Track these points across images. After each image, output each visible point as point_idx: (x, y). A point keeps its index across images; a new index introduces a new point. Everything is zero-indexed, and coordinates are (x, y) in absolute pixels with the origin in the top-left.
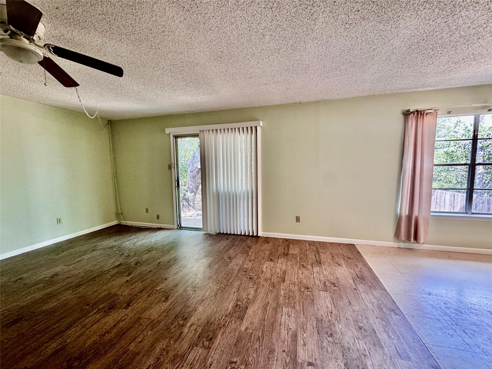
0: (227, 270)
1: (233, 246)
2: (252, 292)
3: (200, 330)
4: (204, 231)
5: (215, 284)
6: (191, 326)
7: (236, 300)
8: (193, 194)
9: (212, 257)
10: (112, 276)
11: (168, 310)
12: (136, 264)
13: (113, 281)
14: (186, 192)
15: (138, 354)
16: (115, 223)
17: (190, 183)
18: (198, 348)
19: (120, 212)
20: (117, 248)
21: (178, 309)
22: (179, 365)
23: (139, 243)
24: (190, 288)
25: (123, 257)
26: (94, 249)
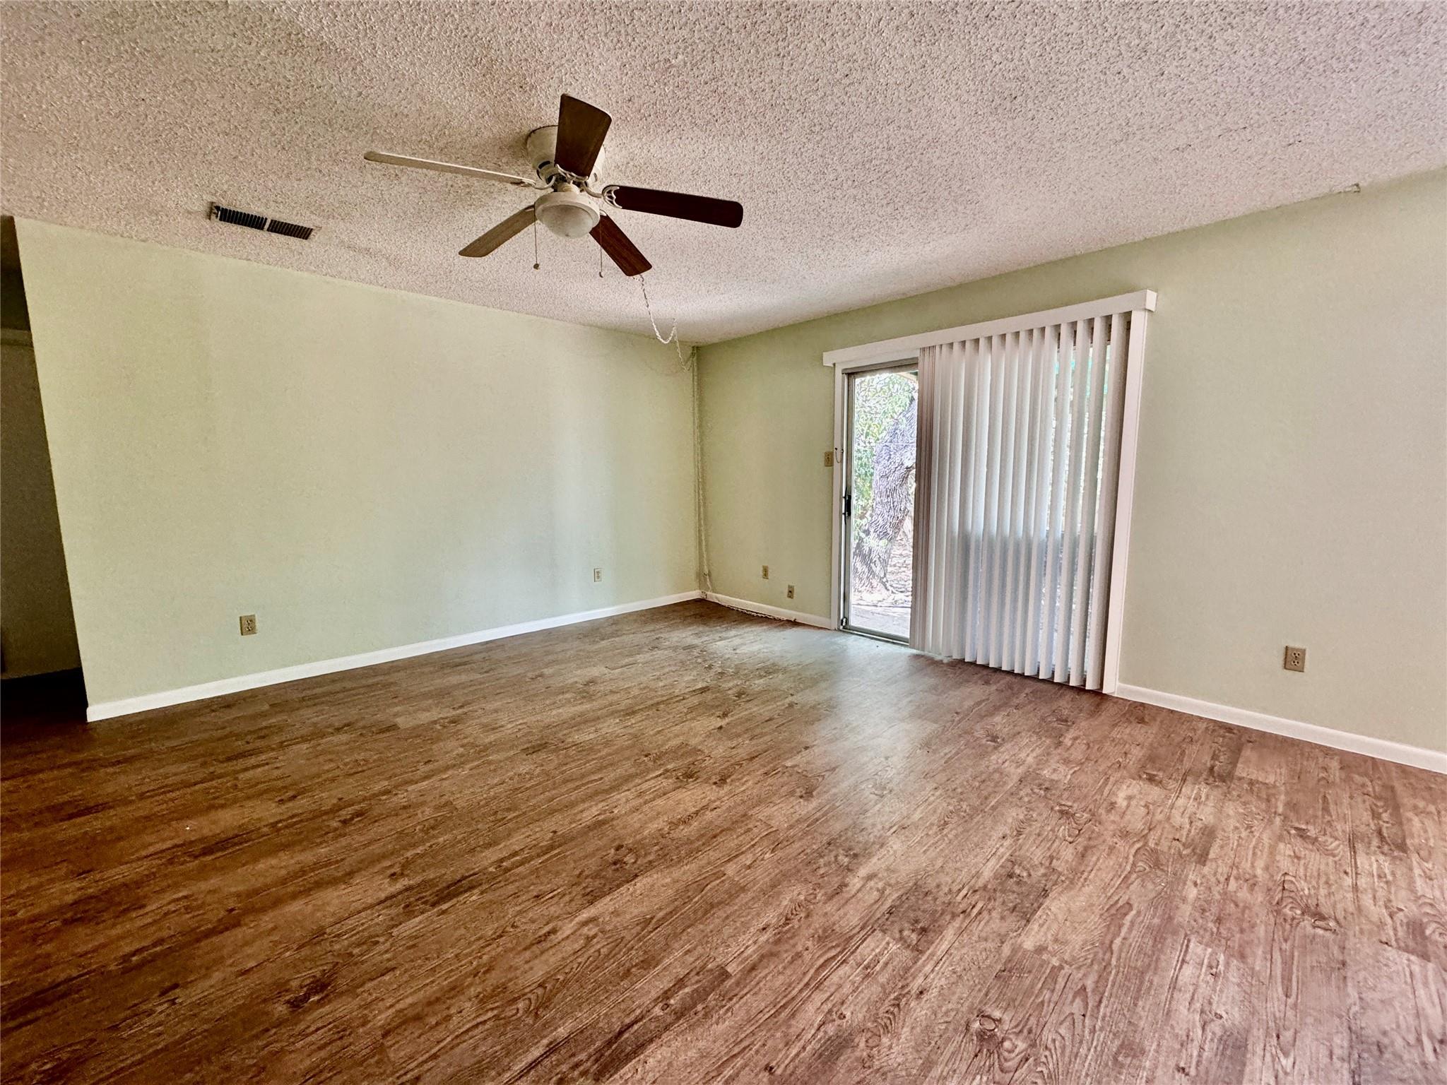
0: (982, 768)
1: (1006, 705)
2: (1068, 854)
3: (892, 897)
4: (913, 647)
5: (941, 795)
6: (870, 877)
7: (1008, 860)
8: (884, 542)
9: (935, 722)
10: (691, 710)
11: (812, 823)
12: (739, 695)
13: (693, 719)
14: (863, 535)
15: (743, 889)
16: (694, 594)
17: (879, 509)
18: (888, 939)
19: (706, 571)
20: (698, 650)
21: (837, 826)
22: (837, 955)
23: (744, 650)
24: (867, 789)
25: (712, 673)
26: (656, 644)
